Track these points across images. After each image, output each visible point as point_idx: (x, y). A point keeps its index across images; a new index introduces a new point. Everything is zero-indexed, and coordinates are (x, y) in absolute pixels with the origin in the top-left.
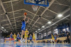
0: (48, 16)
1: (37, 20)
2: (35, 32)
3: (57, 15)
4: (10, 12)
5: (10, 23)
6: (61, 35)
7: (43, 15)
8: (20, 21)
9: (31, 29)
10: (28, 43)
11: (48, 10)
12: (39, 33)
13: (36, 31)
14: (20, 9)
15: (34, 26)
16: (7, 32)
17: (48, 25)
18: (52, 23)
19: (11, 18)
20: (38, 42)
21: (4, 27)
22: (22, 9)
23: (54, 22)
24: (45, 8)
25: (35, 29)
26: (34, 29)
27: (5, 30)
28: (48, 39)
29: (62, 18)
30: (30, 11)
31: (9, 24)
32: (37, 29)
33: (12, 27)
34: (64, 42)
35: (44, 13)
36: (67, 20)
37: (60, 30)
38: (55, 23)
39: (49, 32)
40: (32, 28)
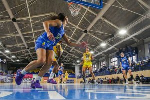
1: (81, 39)
2: (75, 63)
7: (92, 29)
9: (69, 56)
11: (102, 19)
13: (78, 62)
15: (74, 51)
16: (18, 62)
17: (101, 50)
19: (26, 32)
21: (11, 51)
25: (77, 57)
27: (14, 57)
33: (29, 51)
35: (95, 25)
36: (135, 42)
38: (113, 47)
39: (102, 64)
40: (71, 55)
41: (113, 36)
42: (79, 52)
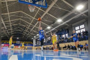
0: (47, 20)
1: (36, 25)
2: (33, 38)
3: (56, 20)
4: (5, 13)
5: (5, 27)
6: (61, 41)
7: (42, 19)
8: (17, 24)
10: (26, 50)
11: (48, 13)
12: (38, 38)
13: (35, 37)
14: (17, 11)
15: (32, 31)
17: (47, 30)
18: (51, 29)
19: (6, 21)
20: (36, 49)
22: (19, 11)
23: (53, 27)
24: (44, 11)
25: (34, 35)
26: (32, 34)
28: (47, 46)
29: (62, 23)
30: (28, 14)
31: (3, 28)
32: (36, 34)
33: (7, 31)
34: (63, 49)
35: (43, 17)
36: (66, 26)
37: (59, 36)
38: (54, 29)
39: (48, 38)
40: (31, 33)
41: (54, 22)
42: (35, 31)
